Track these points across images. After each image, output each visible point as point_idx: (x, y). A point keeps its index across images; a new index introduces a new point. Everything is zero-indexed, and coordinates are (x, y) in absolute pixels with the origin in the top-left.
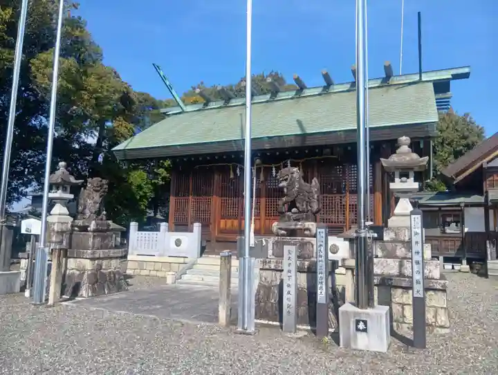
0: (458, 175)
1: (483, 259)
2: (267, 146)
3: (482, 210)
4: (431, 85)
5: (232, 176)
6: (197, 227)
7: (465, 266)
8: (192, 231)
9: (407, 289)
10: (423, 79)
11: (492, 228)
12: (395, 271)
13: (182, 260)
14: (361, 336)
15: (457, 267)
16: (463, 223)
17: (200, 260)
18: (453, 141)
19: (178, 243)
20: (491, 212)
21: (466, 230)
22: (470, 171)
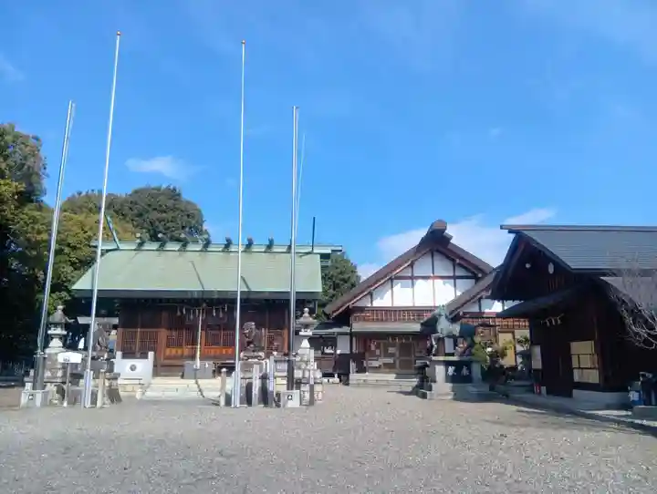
0: (334, 312)
1: (347, 374)
2: (216, 297)
3: (348, 337)
4: (319, 256)
5: (179, 313)
6: (151, 354)
7: (336, 379)
8: (146, 358)
9: (306, 384)
10: (315, 251)
11: (354, 351)
12: (301, 376)
13: (137, 382)
14: (289, 402)
15: (331, 380)
16: (336, 347)
17: (153, 381)
18: (332, 276)
19: (133, 368)
20: (354, 339)
21: (338, 352)
22: (340, 310)
